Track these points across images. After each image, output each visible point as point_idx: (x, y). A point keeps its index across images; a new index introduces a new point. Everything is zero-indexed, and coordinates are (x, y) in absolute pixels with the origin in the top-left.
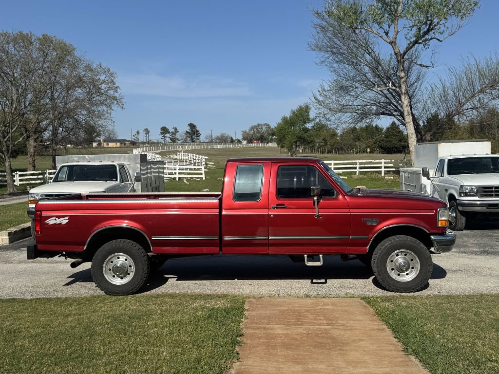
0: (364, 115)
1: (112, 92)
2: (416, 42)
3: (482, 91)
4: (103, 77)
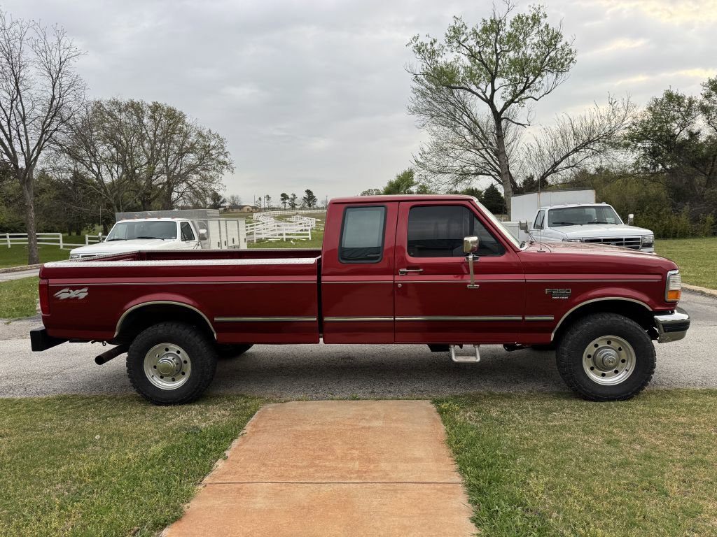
0: (465, 174)
1: (221, 158)
2: (512, 101)
3: (576, 150)
4: (213, 143)
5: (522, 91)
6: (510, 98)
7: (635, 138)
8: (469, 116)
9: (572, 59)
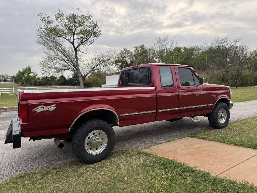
0: (60, 69)
2: (80, 45)
5: (85, 41)
6: (80, 43)
7: (117, 62)
8: (61, 48)
9: (101, 33)
